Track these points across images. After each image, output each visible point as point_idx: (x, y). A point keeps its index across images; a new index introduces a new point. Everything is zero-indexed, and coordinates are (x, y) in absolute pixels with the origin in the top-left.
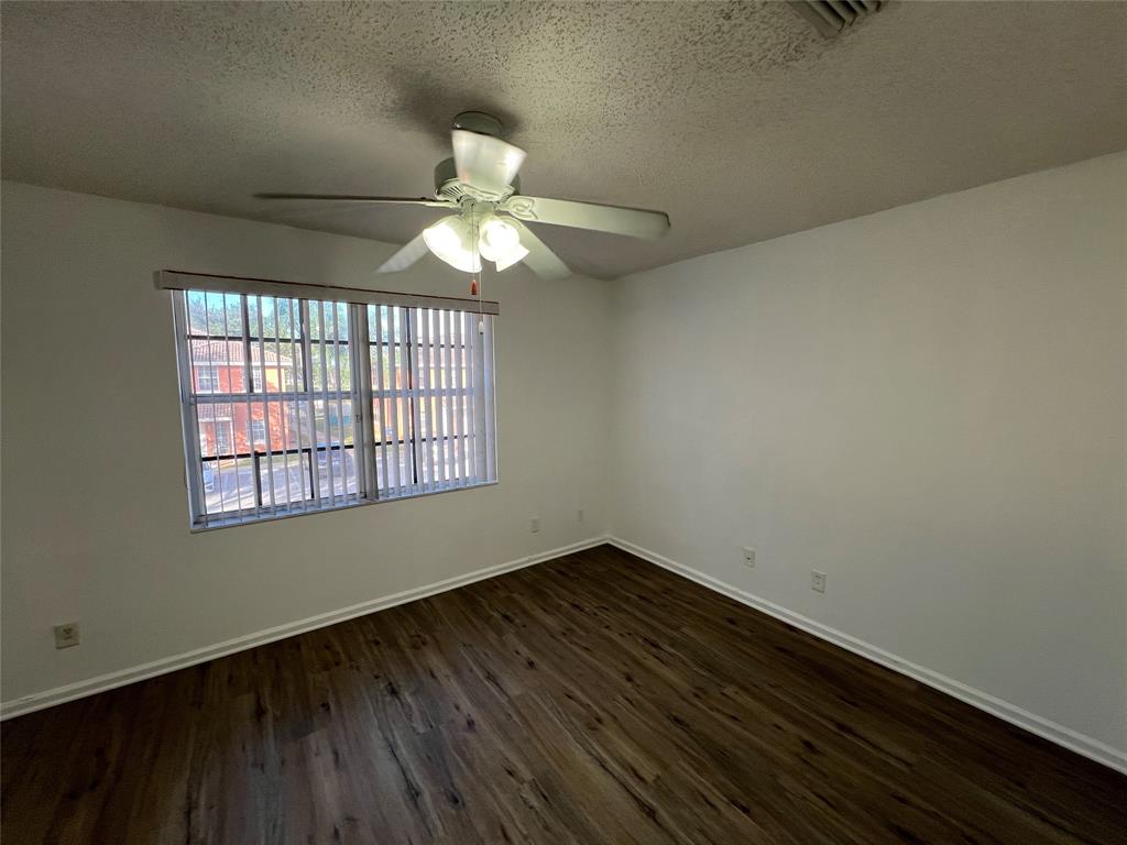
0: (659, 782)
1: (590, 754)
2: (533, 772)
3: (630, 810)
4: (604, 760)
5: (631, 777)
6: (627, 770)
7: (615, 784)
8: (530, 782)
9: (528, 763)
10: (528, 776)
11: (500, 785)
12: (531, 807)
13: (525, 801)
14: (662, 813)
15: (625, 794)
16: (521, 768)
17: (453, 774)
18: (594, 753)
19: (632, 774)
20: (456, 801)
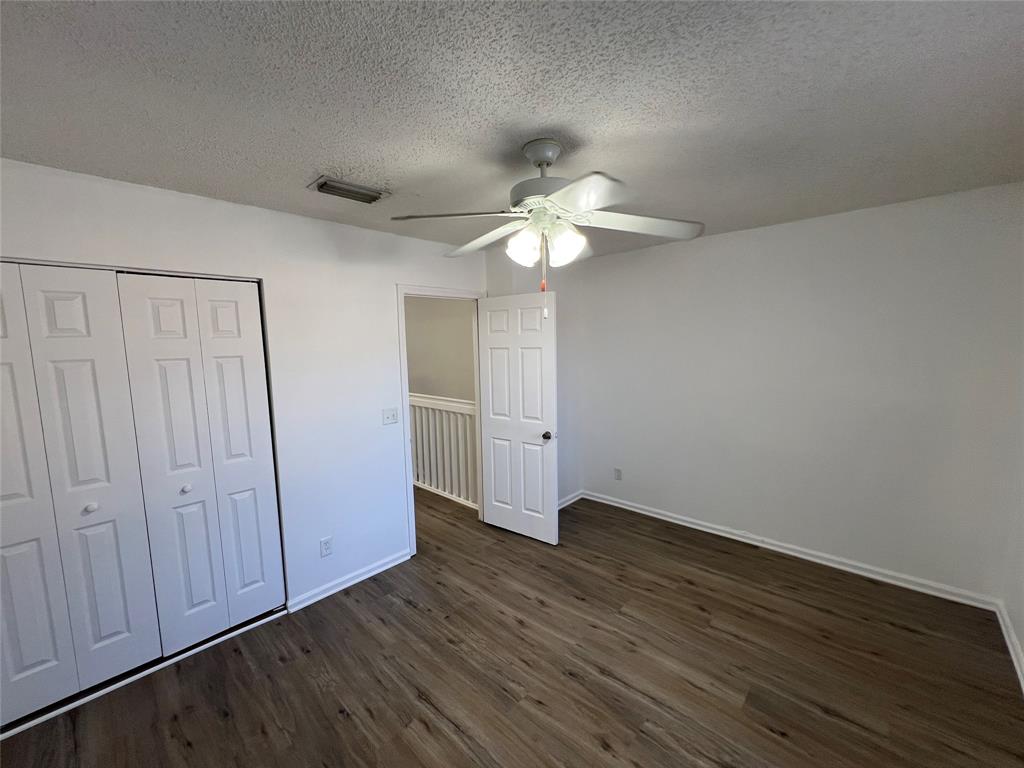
0: (407, 721)
1: (470, 738)
2: (520, 708)
3: (437, 694)
4: (456, 733)
5: (430, 721)
6: (434, 726)
7: (447, 711)
8: (521, 698)
9: (528, 715)
10: (522, 703)
11: (544, 691)
12: (513, 681)
13: (519, 684)
14: (411, 696)
15: (439, 705)
16: (533, 710)
17: (585, 691)
18: (466, 739)
19: (430, 725)
20: (571, 674)
